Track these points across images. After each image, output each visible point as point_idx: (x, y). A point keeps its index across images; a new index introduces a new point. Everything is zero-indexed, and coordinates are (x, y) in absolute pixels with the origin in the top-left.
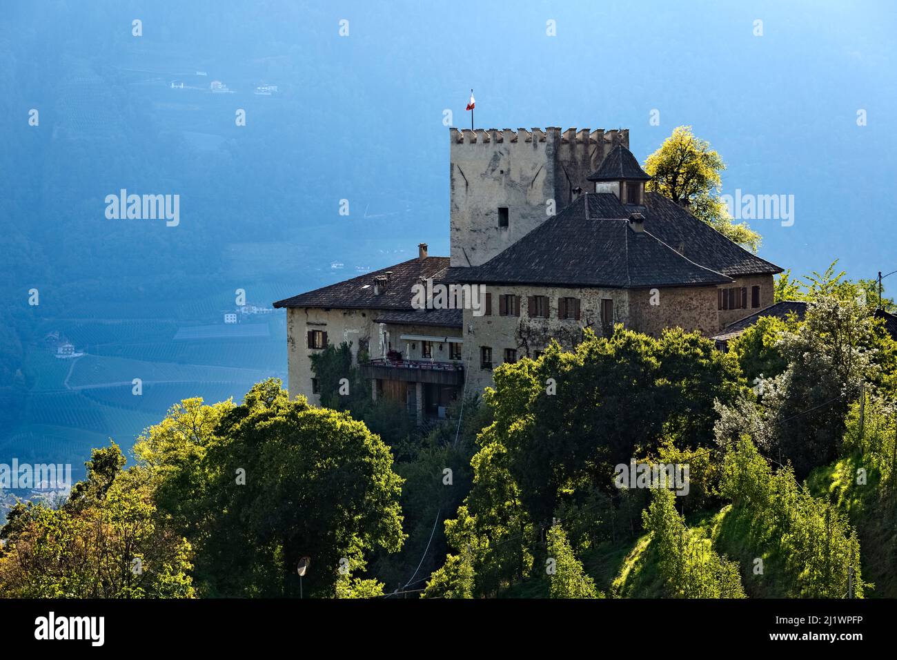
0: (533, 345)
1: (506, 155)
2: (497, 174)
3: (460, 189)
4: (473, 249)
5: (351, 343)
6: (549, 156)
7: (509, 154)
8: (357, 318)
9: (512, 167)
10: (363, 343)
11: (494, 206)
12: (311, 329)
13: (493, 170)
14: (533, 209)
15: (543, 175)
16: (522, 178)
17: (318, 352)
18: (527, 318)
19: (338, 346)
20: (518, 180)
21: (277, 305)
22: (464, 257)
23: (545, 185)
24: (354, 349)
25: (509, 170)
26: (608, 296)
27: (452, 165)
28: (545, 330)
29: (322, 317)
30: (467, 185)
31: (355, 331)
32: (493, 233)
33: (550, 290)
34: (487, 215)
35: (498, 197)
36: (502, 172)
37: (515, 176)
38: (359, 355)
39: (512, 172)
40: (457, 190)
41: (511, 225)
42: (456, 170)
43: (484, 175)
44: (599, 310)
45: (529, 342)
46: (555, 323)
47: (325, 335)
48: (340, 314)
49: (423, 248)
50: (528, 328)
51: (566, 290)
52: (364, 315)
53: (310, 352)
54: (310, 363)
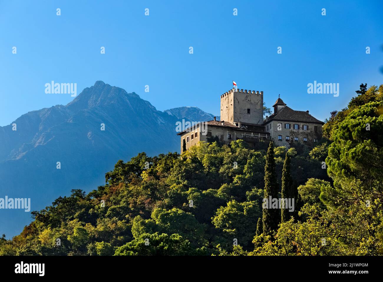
0: (295, 135)
1: (250, 97)
2: (247, 100)
3: (237, 104)
4: (240, 118)
5: (219, 136)
7: (251, 96)
8: (220, 130)
9: (251, 99)
10: (222, 136)
11: (246, 108)
13: (246, 100)
14: (257, 110)
15: (260, 102)
16: (254, 103)
17: (209, 137)
18: (293, 129)
19: (215, 136)
22: (237, 120)
23: (261, 105)
24: (220, 137)
25: (251, 100)
26: (316, 125)
29: (210, 129)
30: (238, 102)
31: (220, 133)
32: (246, 115)
33: (300, 123)
34: (244, 110)
35: (248, 106)
36: (248, 100)
37: (252, 102)
39: (251, 101)
41: (251, 113)
42: (235, 99)
43: (244, 100)
44: (314, 128)
47: (212, 133)
48: (215, 128)
51: (304, 123)
52: (222, 129)
54: (207, 140)
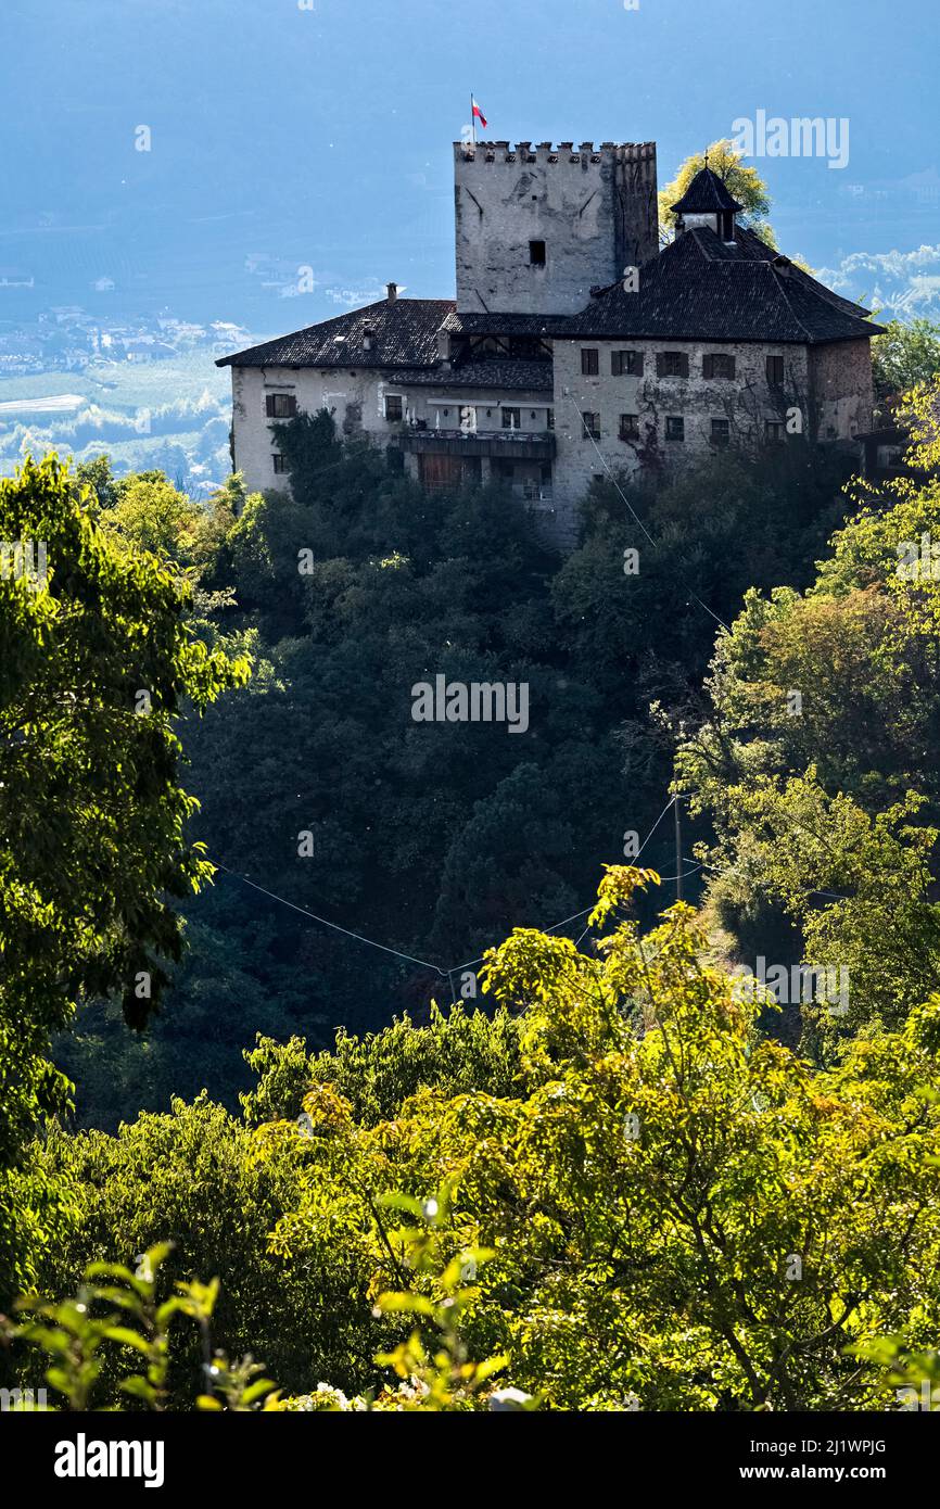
0: (664, 409)
1: (540, 178)
2: (527, 199)
3: (471, 219)
4: (492, 291)
5: (334, 409)
6: (605, 180)
7: (545, 175)
8: (342, 378)
9: (549, 192)
10: (353, 411)
11: (524, 238)
12: (270, 392)
13: (521, 195)
14: (582, 243)
15: (597, 203)
16: (566, 206)
17: (281, 421)
18: (655, 378)
19: (313, 413)
20: (559, 208)
21: (220, 363)
22: (477, 301)
23: (600, 214)
24: (339, 418)
25: (545, 196)
26: (776, 352)
27: (457, 189)
28: (682, 392)
29: (288, 378)
30: (481, 212)
31: (339, 394)
32: (521, 271)
33: (690, 346)
34: (512, 249)
35: (531, 229)
36: (534, 198)
37: (554, 203)
38: (346, 424)
39: (550, 198)
40: (465, 219)
41: (550, 263)
42: (464, 194)
43: (506, 202)
44: (763, 369)
45: (658, 406)
46: (696, 383)
47: (292, 400)
48: (316, 374)
49: (392, 287)
50: (657, 390)
51: (713, 346)
52: (353, 374)
53: (270, 421)
54: (271, 435)
